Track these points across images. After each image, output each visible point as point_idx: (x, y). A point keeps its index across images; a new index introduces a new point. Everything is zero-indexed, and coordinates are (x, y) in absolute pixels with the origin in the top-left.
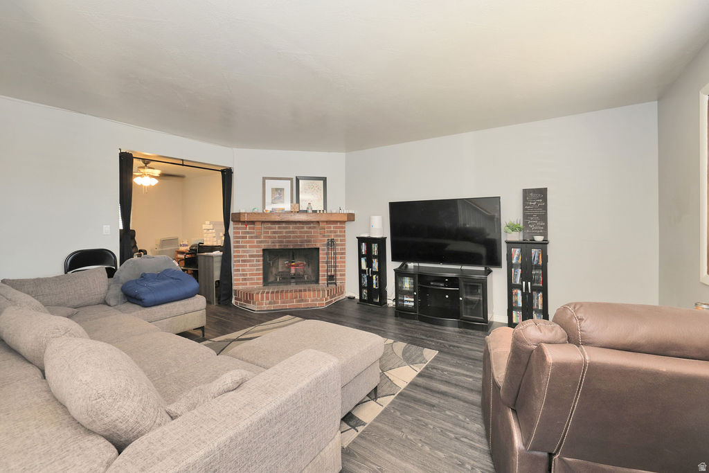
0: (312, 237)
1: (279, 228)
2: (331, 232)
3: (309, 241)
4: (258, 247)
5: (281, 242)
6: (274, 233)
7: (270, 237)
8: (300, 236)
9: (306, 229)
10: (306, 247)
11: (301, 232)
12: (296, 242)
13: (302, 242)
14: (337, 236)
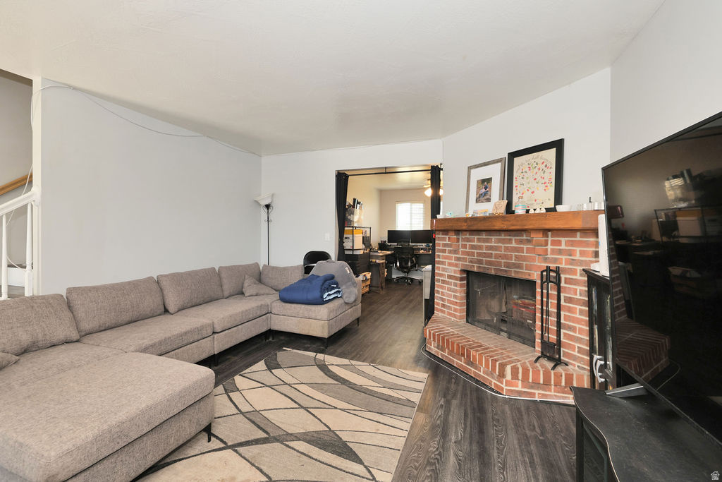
0: (524, 258)
1: (479, 240)
2: (560, 252)
3: (519, 266)
4: (456, 265)
5: (480, 262)
6: (473, 247)
7: (468, 253)
8: (505, 257)
9: (514, 245)
10: (513, 275)
11: (507, 248)
12: (499, 264)
13: (508, 265)
14: (573, 262)
